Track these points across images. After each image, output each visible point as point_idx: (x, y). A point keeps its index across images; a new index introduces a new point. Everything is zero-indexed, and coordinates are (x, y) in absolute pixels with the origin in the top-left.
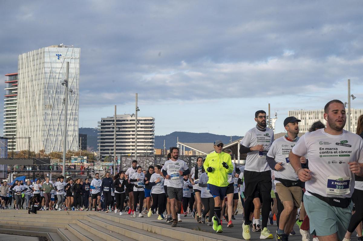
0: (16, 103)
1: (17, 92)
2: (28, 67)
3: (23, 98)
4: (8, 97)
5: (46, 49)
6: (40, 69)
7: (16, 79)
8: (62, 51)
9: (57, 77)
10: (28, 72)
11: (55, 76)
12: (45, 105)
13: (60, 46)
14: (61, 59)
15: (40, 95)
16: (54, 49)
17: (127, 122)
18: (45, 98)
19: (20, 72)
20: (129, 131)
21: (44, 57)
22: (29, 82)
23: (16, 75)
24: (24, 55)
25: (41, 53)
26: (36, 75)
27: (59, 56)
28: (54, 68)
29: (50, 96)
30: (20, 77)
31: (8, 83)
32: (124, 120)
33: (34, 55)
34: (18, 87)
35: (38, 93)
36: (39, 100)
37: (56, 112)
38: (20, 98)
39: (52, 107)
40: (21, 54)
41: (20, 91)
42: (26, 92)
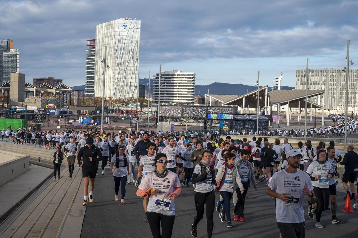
0: (94, 61)
1: (95, 53)
2: (103, 34)
3: (99, 57)
4: (89, 56)
5: (116, 21)
6: (111, 36)
7: (95, 43)
8: (128, 22)
9: (124, 42)
10: (103, 38)
11: (122, 41)
12: (114, 63)
13: (126, 19)
14: (127, 29)
15: (111, 55)
16: (121, 21)
17: (175, 76)
18: (114, 58)
19: (97, 38)
20: (177, 83)
21: (114, 27)
22: (103, 45)
23: (95, 40)
24: (100, 25)
25: (112, 24)
26: (108, 40)
27: (125, 26)
28: (121, 35)
29: (118, 56)
30: (97, 41)
31: (89, 46)
32: (173, 75)
33: (107, 26)
34: (96, 49)
35: (110, 53)
36: (110, 59)
37: (123, 68)
38: (97, 58)
39: (119, 65)
40: (98, 25)
41: (97, 52)
42: (101, 53)
